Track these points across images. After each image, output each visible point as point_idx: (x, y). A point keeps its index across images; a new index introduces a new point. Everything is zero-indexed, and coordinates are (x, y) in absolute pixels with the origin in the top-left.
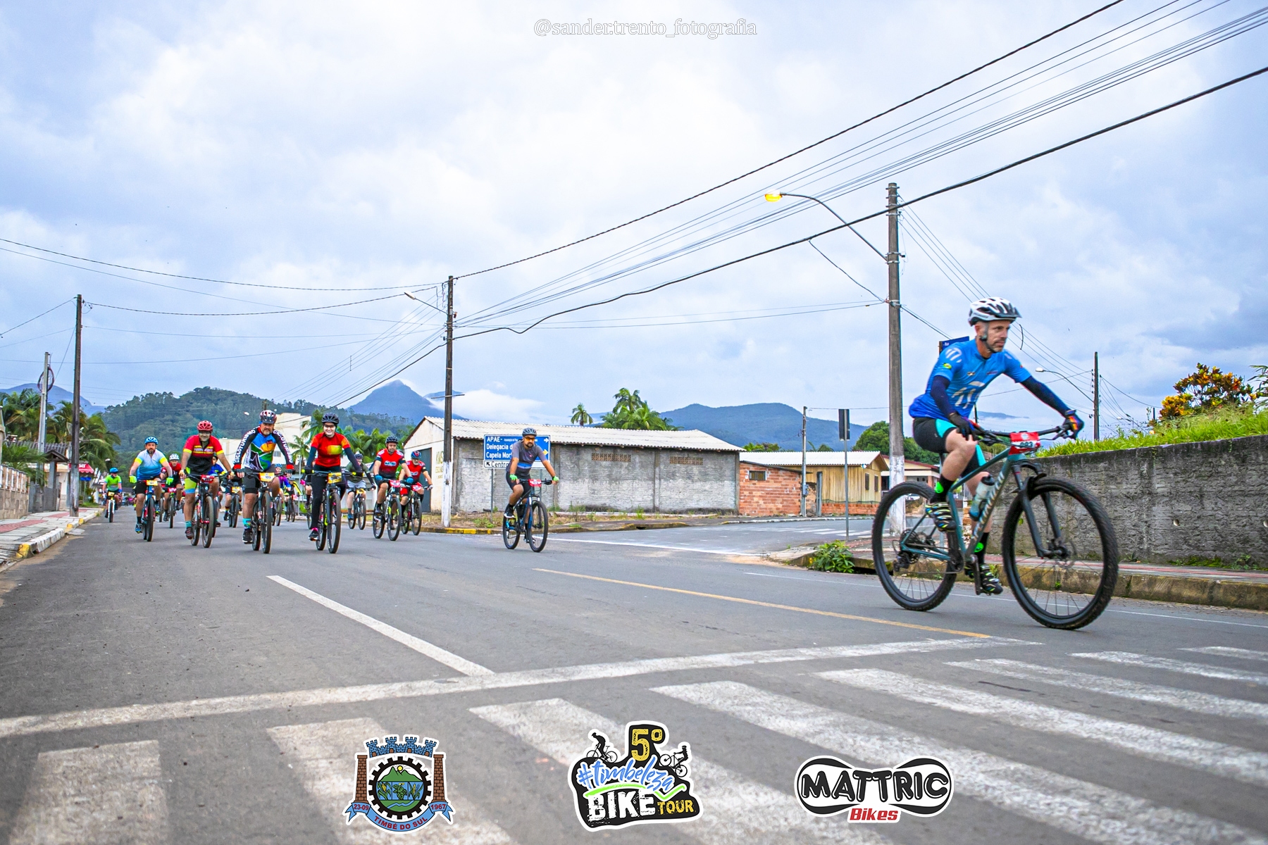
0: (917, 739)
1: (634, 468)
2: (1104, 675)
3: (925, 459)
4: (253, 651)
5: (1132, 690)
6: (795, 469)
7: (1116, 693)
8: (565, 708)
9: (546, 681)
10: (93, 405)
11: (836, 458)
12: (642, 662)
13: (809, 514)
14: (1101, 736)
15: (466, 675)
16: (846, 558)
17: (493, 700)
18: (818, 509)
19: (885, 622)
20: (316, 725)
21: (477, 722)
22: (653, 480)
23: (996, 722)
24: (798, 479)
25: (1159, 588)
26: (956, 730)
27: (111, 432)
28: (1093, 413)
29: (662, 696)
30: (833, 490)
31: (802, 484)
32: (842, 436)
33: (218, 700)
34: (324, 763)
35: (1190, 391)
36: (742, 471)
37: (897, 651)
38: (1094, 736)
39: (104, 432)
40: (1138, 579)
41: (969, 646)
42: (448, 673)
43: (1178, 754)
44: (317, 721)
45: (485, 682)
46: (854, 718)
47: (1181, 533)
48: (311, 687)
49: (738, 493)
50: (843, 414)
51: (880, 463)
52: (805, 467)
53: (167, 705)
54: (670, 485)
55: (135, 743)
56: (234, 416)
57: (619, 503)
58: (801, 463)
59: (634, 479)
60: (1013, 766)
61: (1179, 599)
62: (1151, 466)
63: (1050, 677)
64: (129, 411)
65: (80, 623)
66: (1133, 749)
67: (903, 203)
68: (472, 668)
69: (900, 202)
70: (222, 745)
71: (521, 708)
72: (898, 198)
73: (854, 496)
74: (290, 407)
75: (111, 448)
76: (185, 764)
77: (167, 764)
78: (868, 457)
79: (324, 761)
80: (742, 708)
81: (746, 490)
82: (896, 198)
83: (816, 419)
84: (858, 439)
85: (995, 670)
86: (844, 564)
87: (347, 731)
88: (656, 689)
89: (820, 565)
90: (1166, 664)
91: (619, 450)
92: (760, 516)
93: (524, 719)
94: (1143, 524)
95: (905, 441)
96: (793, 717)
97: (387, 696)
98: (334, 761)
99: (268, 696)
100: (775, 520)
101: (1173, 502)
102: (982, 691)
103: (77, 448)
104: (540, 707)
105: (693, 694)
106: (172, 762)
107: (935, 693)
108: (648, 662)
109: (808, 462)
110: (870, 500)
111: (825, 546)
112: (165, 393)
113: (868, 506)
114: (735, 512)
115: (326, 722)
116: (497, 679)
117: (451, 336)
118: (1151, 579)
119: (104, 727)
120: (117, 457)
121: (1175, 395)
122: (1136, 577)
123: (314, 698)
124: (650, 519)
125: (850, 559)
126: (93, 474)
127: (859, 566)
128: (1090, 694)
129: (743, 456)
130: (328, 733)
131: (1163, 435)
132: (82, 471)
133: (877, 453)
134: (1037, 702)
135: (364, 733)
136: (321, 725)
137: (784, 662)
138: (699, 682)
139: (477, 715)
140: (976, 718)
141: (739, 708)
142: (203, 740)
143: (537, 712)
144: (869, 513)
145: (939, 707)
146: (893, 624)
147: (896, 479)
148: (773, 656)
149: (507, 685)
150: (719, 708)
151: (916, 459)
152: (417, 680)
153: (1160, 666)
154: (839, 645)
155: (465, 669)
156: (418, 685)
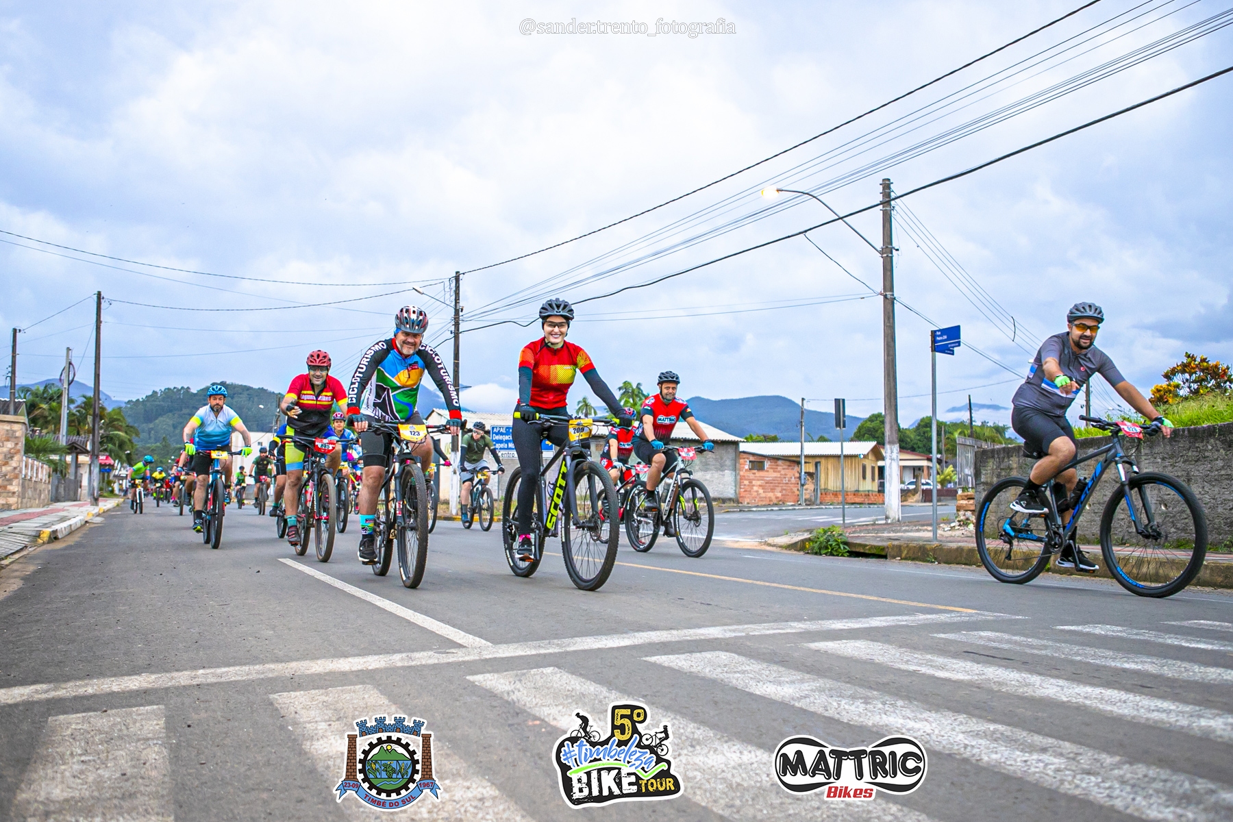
0: (900, 703)
2: (1087, 646)
3: (920, 450)
4: (260, 626)
5: (1114, 659)
6: (794, 459)
7: (1098, 662)
8: (558, 675)
9: (542, 651)
11: (832, 448)
12: (636, 634)
13: (808, 503)
14: (1081, 700)
15: (466, 647)
16: (842, 543)
17: (490, 669)
18: (816, 498)
19: (876, 598)
20: (317, 691)
21: (474, 689)
23: (979, 688)
24: (797, 468)
25: (1147, 569)
26: (938, 695)
28: (1085, 403)
29: (654, 664)
30: (830, 480)
31: (800, 474)
32: (838, 425)
33: (224, 670)
34: (323, 726)
35: (1178, 379)
36: (742, 461)
37: (884, 624)
38: (1074, 701)
40: (1126, 560)
41: (956, 620)
42: (448, 644)
43: (1155, 716)
44: (318, 688)
45: (483, 653)
46: (839, 684)
47: (1169, 516)
48: (315, 658)
49: (738, 482)
50: (840, 404)
51: (877, 454)
52: (803, 457)
53: (174, 675)
55: (142, 708)
58: (799, 453)
60: (992, 727)
62: (1138, 453)
63: (1032, 647)
64: (148, 405)
65: (95, 601)
66: (1111, 711)
67: (897, 196)
68: (471, 640)
69: (893, 195)
70: (225, 709)
71: (517, 675)
72: (892, 192)
73: (850, 485)
76: (189, 726)
77: (170, 727)
78: (864, 447)
79: (324, 723)
80: (731, 675)
81: (746, 480)
82: (889, 192)
83: (815, 412)
84: (856, 430)
85: (980, 640)
86: (840, 547)
87: (348, 696)
88: (648, 659)
89: (816, 549)
90: (1147, 636)
92: (759, 504)
93: (518, 685)
95: (902, 432)
96: (780, 683)
97: (388, 665)
98: (333, 723)
99: (272, 666)
100: (774, 508)
102: (965, 660)
103: (98, 439)
104: (535, 675)
105: (683, 662)
106: (177, 725)
107: (921, 662)
108: (642, 634)
109: (806, 452)
110: (867, 489)
111: (821, 531)
113: (865, 495)
114: (736, 501)
115: (326, 689)
116: (494, 650)
117: (458, 330)
119: (112, 694)
121: (1164, 383)
123: (317, 667)
125: (845, 543)
126: (113, 466)
127: (854, 550)
128: (1073, 662)
129: (743, 447)
130: (329, 699)
133: (873, 443)
134: (1019, 670)
135: (363, 698)
136: (322, 691)
137: (774, 634)
138: (691, 652)
139: (473, 682)
140: (958, 684)
141: (728, 675)
142: (207, 705)
143: (531, 679)
144: (867, 502)
145: (924, 674)
146: (884, 600)
147: (890, 467)
148: (764, 629)
149: (504, 656)
150: (709, 675)
151: (913, 450)
152: (417, 651)
153: (1142, 638)
154: (829, 619)
155: (464, 641)
156: (418, 655)
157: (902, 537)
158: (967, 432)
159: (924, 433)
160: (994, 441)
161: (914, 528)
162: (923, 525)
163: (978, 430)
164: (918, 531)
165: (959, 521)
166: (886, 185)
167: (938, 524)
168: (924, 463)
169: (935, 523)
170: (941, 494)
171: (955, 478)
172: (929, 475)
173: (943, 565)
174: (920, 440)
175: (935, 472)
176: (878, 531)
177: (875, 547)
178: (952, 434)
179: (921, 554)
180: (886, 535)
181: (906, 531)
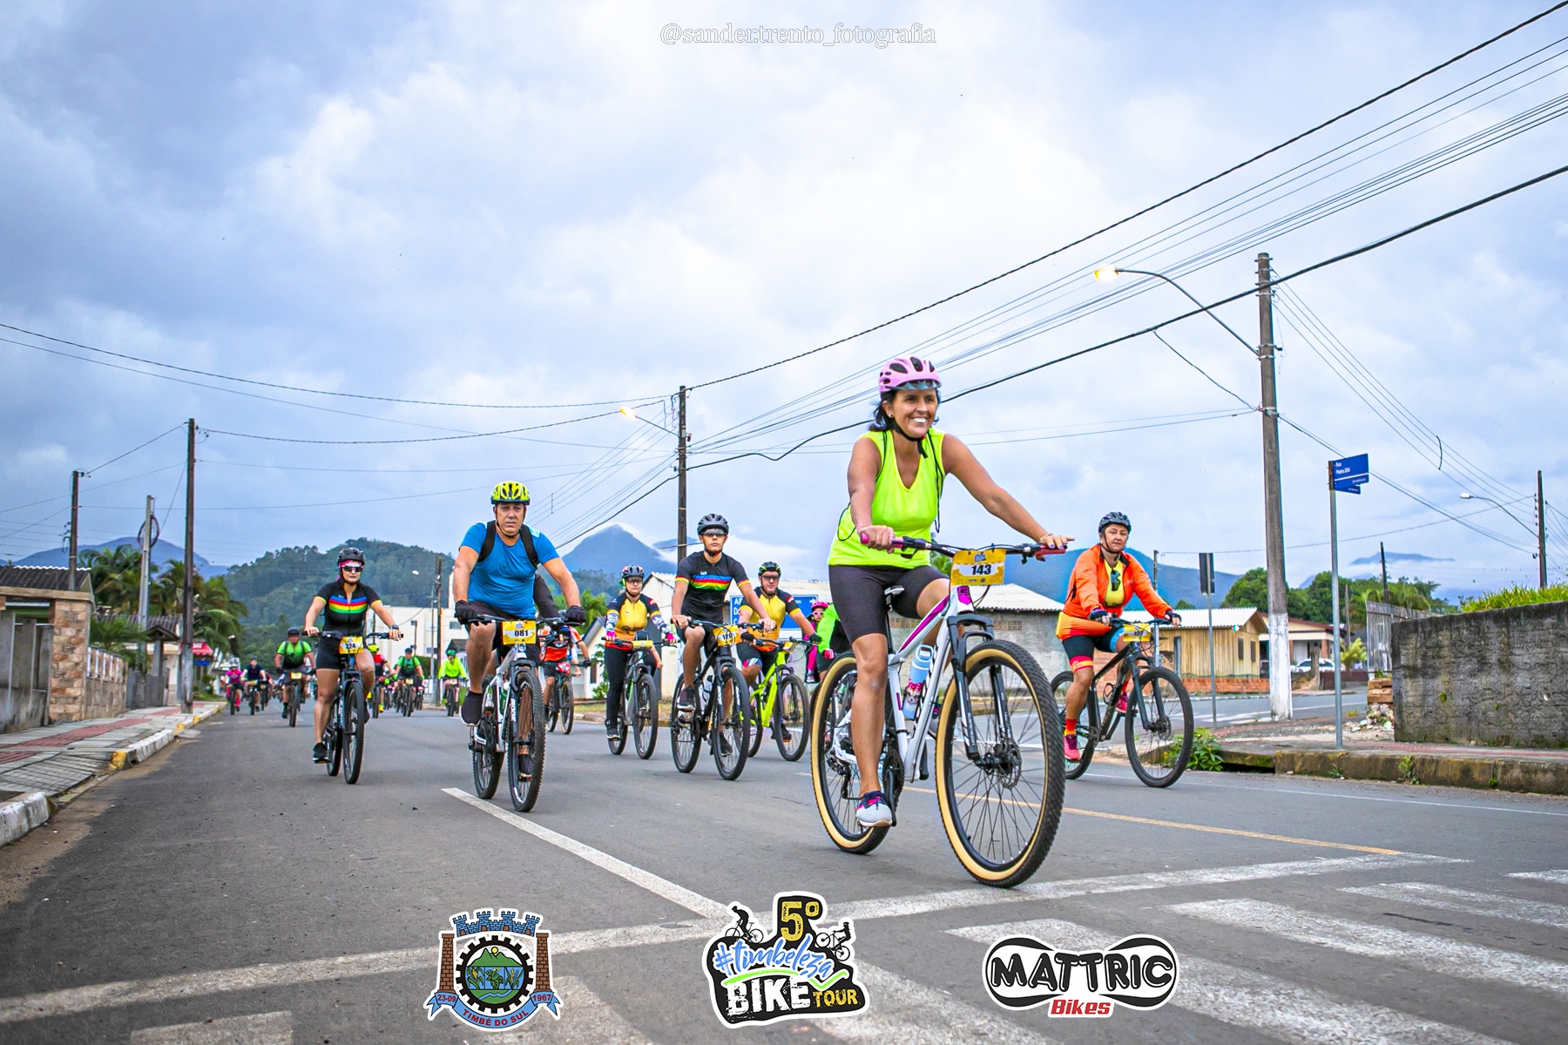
2: (1551, 901)
3: (1317, 618)
4: (420, 890)
10: (211, 564)
11: (1198, 618)
12: (936, 894)
15: (702, 917)
16: (1213, 752)
19: (1261, 836)
26: (1351, 979)
27: (236, 599)
28: (1538, 552)
29: (962, 940)
30: (1195, 661)
32: (1204, 588)
33: (372, 956)
37: (1274, 874)
39: (226, 599)
41: (1372, 866)
42: (680, 914)
46: (1216, 965)
50: (1205, 559)
51: (1257, 624)
53: (305, 964)
55: (260, 1016)
56: (399, 576)
60: (1426, 1026)
63: (1478, 905)
64: (260, 571)
65: (191, 856)
67: (1278, 279)
68: (710, 908)
69: (1273, 277)
70: (376, 1016)
72: (1272, 273)
73: (1222, 667)
75: (234, 621)
76: (326, 1042)
78: (1240, 616)
82: (1268, 273)
83: (1171, 567)
84: (1228, 593)
85: (1406, 897)
86: (1210, 759)
88: (954, 931)
95: (1291, 595)
102: (1387, 926)
103: (191, 621)
106: (308, 1039)
107: (1325, 930)
108: (941, 893)
110: (1245, 673)
112: (307, 547)
113: (1244, 682)
117: (684, 466)
119: (219, 994)
120: (244, 633)
125: (1218, 753)
126: (212, 657)
127: (1229, 761)
128: (1531, 927)
132: (198, 652)
133: (1250, 612)
134: (1460, 939)
137: (1125, 892)
138: (1013, 920)
140: (1379, 962)
142: (350, 1009)
144: (1245, 690)
145: (1330, 949)
146: (1272, 837)
147: (1277, 645)
148: (1111, 884)
151: (1306, 618)
152: (637, 924)
154: (1199, 868)
155: (702, 908)
156: (638, 930)
157: (1294, 742)
158: (1380, 593)
159: (1321, 595)
160: (1415, 607)
161: (1311, 728)
162: (1323, 724)
163: (1395, 590)
164: (1316, 732)
165: (1371, 718)
166: (1264, 262)
167: (1343, 722)
168: (1322, 636)
169: (1338, 720)
170: (1346, 677)
171: (1364, 656)
172: (1329, 652)
173: (1351, 781)
174: (1315, 604)
175: (1338, 649)
176: (1262, 734)
177: (1259, 757)
178: (1359, 595)
179: (1321, 766)
180: (1272, 739)
181: (1300, 733)
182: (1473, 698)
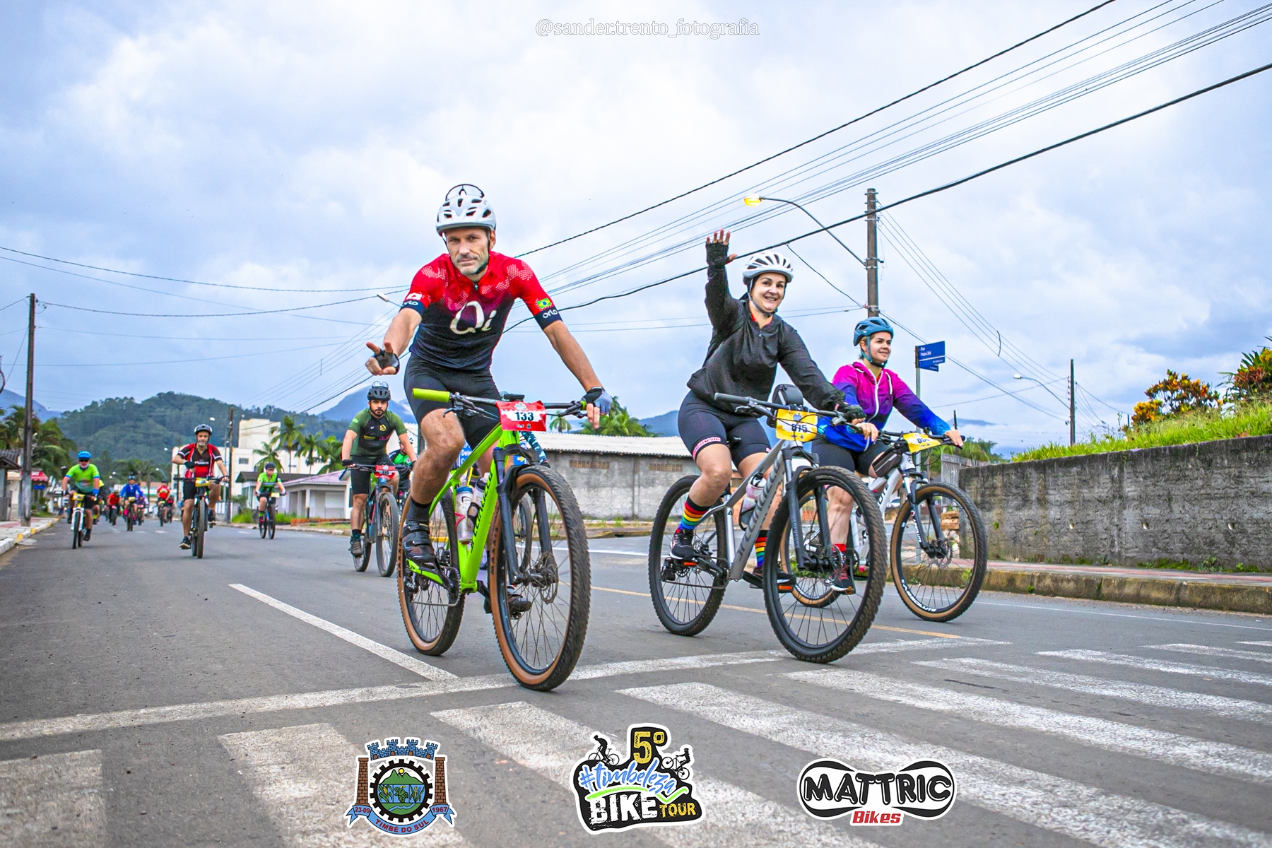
0: (879, 735)
1: (613, 476)
2: (1067, 672)
4: (209, 659)
5: (1093, 686)
7: (1077, 689)
8: (528, 710)
9: (511, 684)
10: (47, 409)
12: (610, 664)
14: (1060, 730)
15: (430, 680)
17: (456, 703)
20: (270, 730)
21: (438, 725)
22: (632, 487)
23: (959, 718)
25: (1129, 590)
26: (919, 727)
27: (67, 438)
28: (1069, 419)
29: (627, 697)
33: (168, 709)
34: (276, 769)
35: (1160, 397)
37: (865, 651)
38: (1053, 730)
39: (60, 438)
40: (1109, 581)
41: (937, 646)
42: (411, 677)
43: (1132, 744)
44: (271, 727)
45: (449, 686)
46: (818, 716)
47: (1150, 536)
48: (268, 694)
53: (114, 715)
54: (649, 492)
55: (76, 753)
57: (597, 510)
59: (613, 486)
60: (971, 759)
61: (1147, 601)
62: (1121, 470)
63: (1014, 674)
64: (88, 416)
65: (25, 633)
66: (1089, 741)
67: (882, 207)
68: (435, 673)
69: (878, 206)
70: (169, 753)
72: (877, 203)
74: (259, 413)
75: (66, 456)
76: (129, 772)
77: (109, 773)
79: (276, 766)
80: (707, 708)
82: (874, 203)
85: (963, 668)
87: (303, 736)
88: (622, 691)
90: (1126, 660)
91: (597, 457)
93: (485, 721)
94: (1114, 528)
96: (757, 717)
97: (347, 701)
98: (287, 766)
99: (221, 704)
101: (1143, 505)
102: (946, 689)
103: (30, 454)
104: (502, 710)
105: (658, 695)
106: (115, 771)
107: (901, 691)
108: (615, 664)
112: (125, 398)
115: (280, 728)
116: (460, 683)
118: (1121, 581)
119: (44, 738)
121: (1146, 401)
122: (1106, 580)
123: (270, 704)
124: (629, 527)
126: (47, 483)
128: (1052, 690)
130: (283, 739)
131: (1133, 439)
132: (35, 479)
134: (1000, 698)
135: (320, 738)
136: (275, 731)
137: (752, 663)
138: (667, 683)
139: (437, 719)
140: (939, 714)
141: (704, 708)
142: (149, 748)
143: (499, 715)
145: (904, 705)
148: (742, 658)
149: (470, 689)
150: (684, 708)
152: (378, 685)
153: (1121, 663)
155: (428, 674)
156: (379, 690)
160: (978, 458)
166: (871, 195)
182: (1018, 526)
